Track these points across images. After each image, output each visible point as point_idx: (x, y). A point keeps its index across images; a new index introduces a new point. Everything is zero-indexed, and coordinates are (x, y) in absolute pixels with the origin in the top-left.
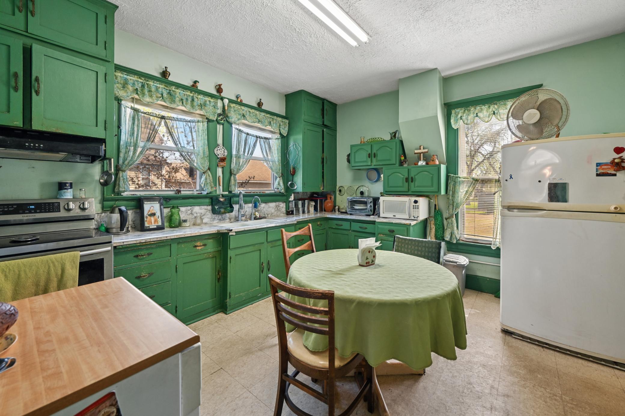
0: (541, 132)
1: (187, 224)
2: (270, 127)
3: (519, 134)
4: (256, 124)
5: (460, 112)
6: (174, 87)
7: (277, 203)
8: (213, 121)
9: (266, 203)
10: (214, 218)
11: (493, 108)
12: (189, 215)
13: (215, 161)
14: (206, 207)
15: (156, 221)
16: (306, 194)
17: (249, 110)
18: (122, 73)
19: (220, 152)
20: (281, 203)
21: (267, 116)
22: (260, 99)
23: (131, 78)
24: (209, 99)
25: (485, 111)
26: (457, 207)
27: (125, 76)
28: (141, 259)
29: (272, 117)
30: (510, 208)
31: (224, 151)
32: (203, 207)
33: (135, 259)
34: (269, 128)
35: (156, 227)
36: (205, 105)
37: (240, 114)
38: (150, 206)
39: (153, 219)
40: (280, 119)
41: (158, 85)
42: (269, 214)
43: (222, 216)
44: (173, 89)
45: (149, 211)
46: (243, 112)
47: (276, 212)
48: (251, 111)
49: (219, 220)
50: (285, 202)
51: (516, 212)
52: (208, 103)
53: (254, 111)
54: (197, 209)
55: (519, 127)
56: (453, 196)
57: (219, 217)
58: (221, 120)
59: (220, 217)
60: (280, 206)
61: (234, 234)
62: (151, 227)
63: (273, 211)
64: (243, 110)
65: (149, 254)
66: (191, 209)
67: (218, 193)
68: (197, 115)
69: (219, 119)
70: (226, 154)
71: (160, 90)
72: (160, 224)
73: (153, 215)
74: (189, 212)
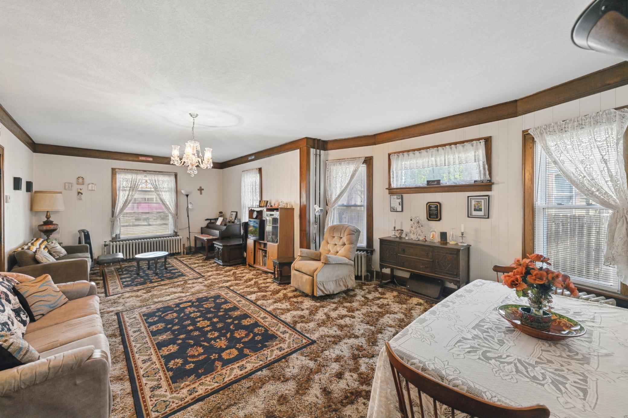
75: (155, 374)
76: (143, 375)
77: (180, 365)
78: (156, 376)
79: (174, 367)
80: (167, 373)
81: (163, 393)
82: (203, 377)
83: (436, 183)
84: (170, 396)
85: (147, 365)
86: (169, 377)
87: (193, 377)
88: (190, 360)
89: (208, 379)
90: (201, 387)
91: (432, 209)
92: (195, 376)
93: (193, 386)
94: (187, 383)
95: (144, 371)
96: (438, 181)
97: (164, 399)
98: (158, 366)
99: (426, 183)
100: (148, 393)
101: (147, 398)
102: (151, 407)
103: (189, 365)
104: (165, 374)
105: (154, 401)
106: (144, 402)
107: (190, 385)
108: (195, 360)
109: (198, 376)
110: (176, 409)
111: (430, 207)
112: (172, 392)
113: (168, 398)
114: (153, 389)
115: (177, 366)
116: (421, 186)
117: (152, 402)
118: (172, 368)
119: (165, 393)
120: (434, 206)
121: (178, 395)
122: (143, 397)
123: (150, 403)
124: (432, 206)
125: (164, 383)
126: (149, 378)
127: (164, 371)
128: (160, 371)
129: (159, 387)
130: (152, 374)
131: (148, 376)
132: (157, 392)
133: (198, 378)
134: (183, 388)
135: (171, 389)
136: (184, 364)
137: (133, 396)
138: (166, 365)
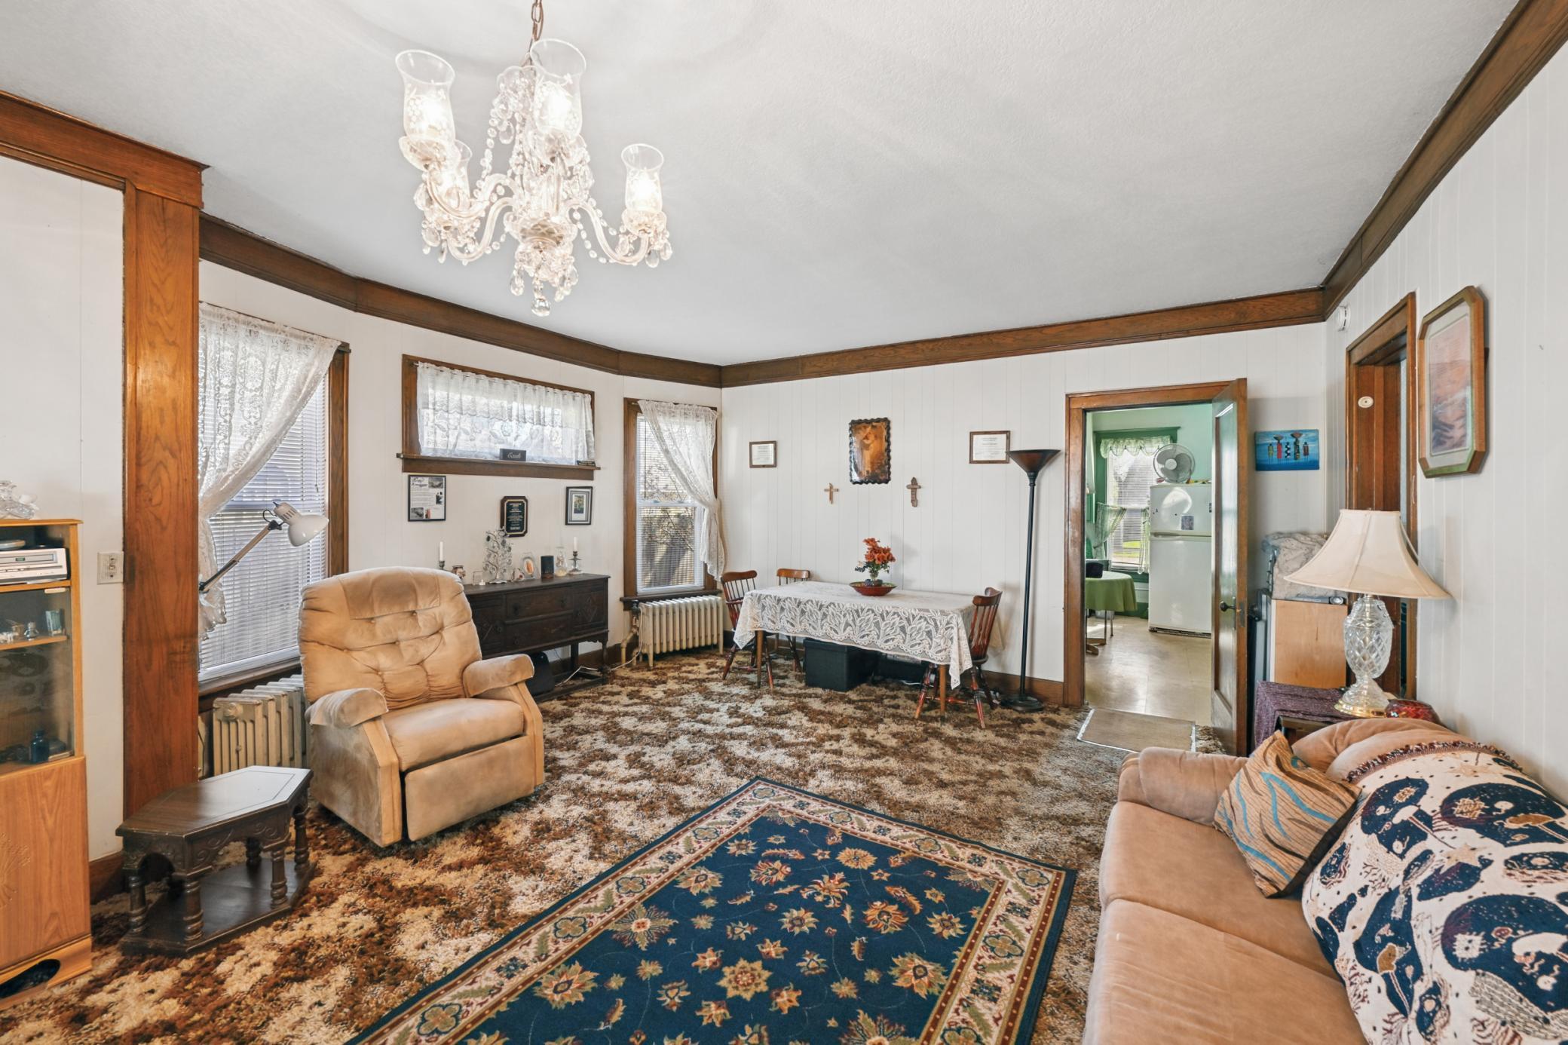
0: (1178, 476)
3: (1162, 475)
5: (1110, 443)
11: (1140, 443)
25: (1132, 445)
26: (1106, 536)
30: (1156, 534)
51: (1160, 538)
55: (1162, 470)
56: (1102, 525)
75: (998, 937)
76: (1021, 955)
77: (944, 914)
78: (1001, 930)
79: (958, 919)
80: (979, 918)
81: (1015, 893)
82: (940, 864)
83: (519, 456)
84: (1010, 880)
85: (997, 974)
86: (983, 910)
87: (952, 878)
88: (918, 907)
89: (939, 856)
90: (961, 856)
91: (513, 511)
92: (948, 874)
93: (969, 866)
94: (969, 876)
95: (1012, 965)
96: (523, 453)
97: (1021, 884)
98: (979, 951)
99: (498, 452)
100: (1037, 911)
101: (1042, 906)
102: (1046, 887)
103: (933, 899)
104: (984, 919)
105: (1037, 892)
106: (1050, 903)
107: (971, 871)
108: (912, 899)
109: (945, 870)
110: (1017, 860)
111: (509, 508)
112: (1002, 883)
113: (1014, 881)
114: (1024, 913)
115: (950, 918)
116: (490, 458)
117: (1041, 893)
118: (960, 922)
119: (1013, 890)
120: (517, 505)
121: (999, 871)
122: (1048, 911)
123: (1044, 894)
124: (514, 505)
125: (999, 909)
126: (1016, 939)
127: (980, 928)
128: (986, 934)
129: (1013, 908)
130: (1005, 941)
131: (1014, 943)
132: (1022, 901)
133: (950, 869)
134: (983, 875)
135: (999, 889)
136: (939, 908)
137: (1062, 931)
138: (965, 937)
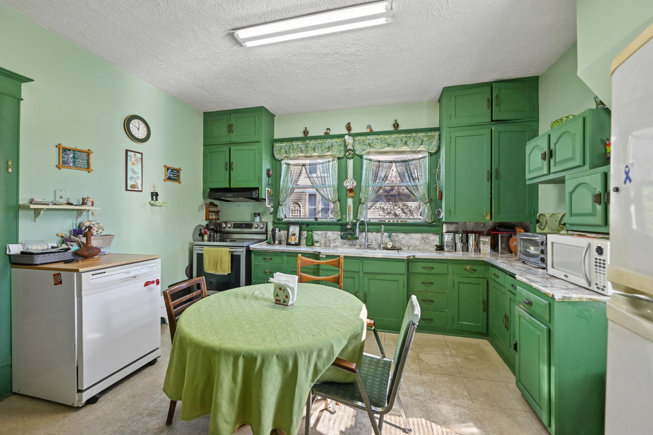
1: (318, 244)
2: (407, 147)
4: (386, 149)
6: (308, 141)
7: (425, 235)
8: (343, 158)
9: (406, 233)
10: (344, 242)
12: (324, 237)
13: (344, 192)
14: (337, 232)
15: (295, 239)
16: (482, 225)
17: (376, 137)
18: (279, 144)
19: (349, 183)
20: (431, 235)
21: (401, 136)
22: (396, 120)
23: (283, 144)
24: (335, 140)
27: (280, 145)
28: (266, 261)
29: (409, 135)
31: (353, 183)
32: (335, 232)
33: (264, 260)
34: (405, 148)
35: (294, 243)
36: (332, 146)
37: (366, 145)
38: (293, 228)
39: (293, 237)
40: (422, 135)
41: (298, 143)
42: (411, 246)
43: (352, 241)
44: (308, 142)
45: (292, 232)
46: (369, 141)
47: (422, 245)
48: (378, 137)
49: (350, 245)
50: (438, 234)
52: (335, 144)
53: (382, 137)
54: (330, 233)
57: (349, 242)
58: (349, 155)
59: (351, 243)
60: (430, 238)
61: (325, 257)
62: (291, 243)
63: (418, 243)
64: (369, 139)
65: (271, 259)
66: (325, 233)
67: (348, 221)
68: (330, 156)
69: (347, 154)
70: (355, 184)
71: (300, 146)
72: (297, 241)
73: (294, 235)
74: (324, 235)
